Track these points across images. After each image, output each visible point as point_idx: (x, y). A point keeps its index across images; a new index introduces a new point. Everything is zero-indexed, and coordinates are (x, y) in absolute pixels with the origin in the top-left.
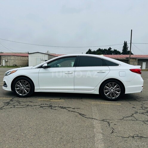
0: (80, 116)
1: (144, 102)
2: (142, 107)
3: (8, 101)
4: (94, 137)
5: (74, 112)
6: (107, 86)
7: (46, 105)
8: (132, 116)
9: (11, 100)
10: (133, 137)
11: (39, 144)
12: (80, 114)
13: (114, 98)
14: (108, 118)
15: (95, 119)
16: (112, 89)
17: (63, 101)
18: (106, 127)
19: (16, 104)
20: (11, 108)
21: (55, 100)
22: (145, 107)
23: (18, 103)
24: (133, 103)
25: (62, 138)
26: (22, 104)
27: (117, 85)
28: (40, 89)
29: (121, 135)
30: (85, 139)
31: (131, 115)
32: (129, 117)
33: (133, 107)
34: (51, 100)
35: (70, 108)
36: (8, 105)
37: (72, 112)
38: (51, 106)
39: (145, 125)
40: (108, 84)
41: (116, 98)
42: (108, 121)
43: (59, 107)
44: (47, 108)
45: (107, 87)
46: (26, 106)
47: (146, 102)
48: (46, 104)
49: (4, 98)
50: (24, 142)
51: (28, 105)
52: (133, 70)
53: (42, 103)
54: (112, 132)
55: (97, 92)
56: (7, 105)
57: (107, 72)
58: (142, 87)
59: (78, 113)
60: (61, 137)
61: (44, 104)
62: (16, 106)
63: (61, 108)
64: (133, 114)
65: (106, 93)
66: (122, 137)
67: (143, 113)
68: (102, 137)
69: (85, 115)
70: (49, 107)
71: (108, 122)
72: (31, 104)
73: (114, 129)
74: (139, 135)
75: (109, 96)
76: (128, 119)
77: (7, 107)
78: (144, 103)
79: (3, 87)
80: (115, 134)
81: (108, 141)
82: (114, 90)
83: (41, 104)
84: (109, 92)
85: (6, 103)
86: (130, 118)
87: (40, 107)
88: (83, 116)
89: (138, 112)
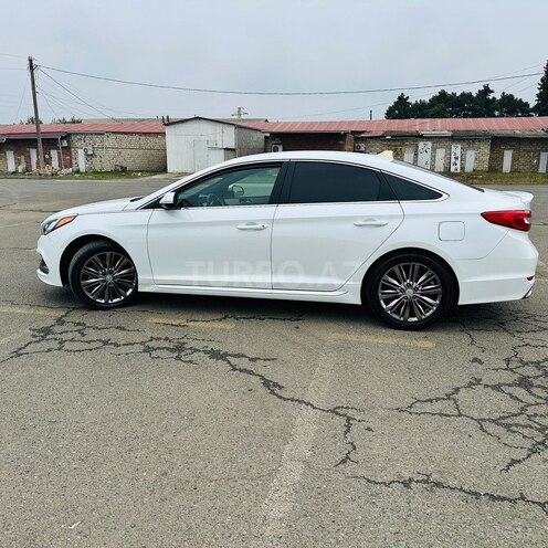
0: (262, 390)
1: (529, 338)
2: (508, 361)
3: (50, 322)
4: (271, 474)
5: (250, 372)
6: (393, 275)
7: (167, 344)
8: (449, 397)
9: (60, 321)
10: (407, 484)
11: (85, 490)
12: (267, 383)
13: (415, 319)
14: (358, 401)
15: (308, 404)
16: (409, 286)
17: (229, 327)
18: (334, 436)
19: (70, 336)
20: (49, 350)
21: (204, 324)
22: (521, 361)
23: (79, 331)
24: (487, 339)
25: (165, 474)
26: (92, 334)
27: (429, 272)
28: (155, 282)
29: (368, 474)
30: (240, 482)
31: (449, 392)
32: (437, 400)
33: (475, 360)
34: (191, 324)
35: (243, 356)
36: (43, 338)
37: (242, 375)
38: (179, 348)
39: (478, 435)
40: (396, 269)
41: (420, 320)
42: (350, 413)
43: (205, 352)
44: (165, 353)
45: (391, 280)
46: (100, 344)
47: (539, 335)
48: (167, 339)
49: (41, 312)
50: (45, 479)
51: (105, 343)
52: (493, 218)
53: (156, 336)
54: (344, 461)
55: (354, 298)
56: (39, 341)
57: (393, 224)
58: (530, 279)
59: (262, 378)
60: (165, 468)
61: (158, 339)
62: (67, 346)
63: (211, 357)
64: (457, 390)
65: (387, 302)
66: (369, 481)
67: (497, 388)
68: (297, 478)
69: (281, 387)
70: (172, 350)
71: (349, 419)
72: (119, 336)
73: (354, 448)
74: (435, 477)
75: (397, 312)
76: (428, 407)
77: (39, 345)
78: (527, 341)
79: (39, 271)
80: (349, 468)
81: (313, 494)
82: (416, 289)
83: (151, 340)
84: (398, 297)
85: (39, 331)
86: (437, 406)
87: (142, 347)
88: (272, 392)
89: (484, 382)
